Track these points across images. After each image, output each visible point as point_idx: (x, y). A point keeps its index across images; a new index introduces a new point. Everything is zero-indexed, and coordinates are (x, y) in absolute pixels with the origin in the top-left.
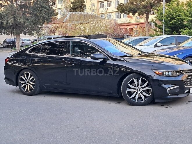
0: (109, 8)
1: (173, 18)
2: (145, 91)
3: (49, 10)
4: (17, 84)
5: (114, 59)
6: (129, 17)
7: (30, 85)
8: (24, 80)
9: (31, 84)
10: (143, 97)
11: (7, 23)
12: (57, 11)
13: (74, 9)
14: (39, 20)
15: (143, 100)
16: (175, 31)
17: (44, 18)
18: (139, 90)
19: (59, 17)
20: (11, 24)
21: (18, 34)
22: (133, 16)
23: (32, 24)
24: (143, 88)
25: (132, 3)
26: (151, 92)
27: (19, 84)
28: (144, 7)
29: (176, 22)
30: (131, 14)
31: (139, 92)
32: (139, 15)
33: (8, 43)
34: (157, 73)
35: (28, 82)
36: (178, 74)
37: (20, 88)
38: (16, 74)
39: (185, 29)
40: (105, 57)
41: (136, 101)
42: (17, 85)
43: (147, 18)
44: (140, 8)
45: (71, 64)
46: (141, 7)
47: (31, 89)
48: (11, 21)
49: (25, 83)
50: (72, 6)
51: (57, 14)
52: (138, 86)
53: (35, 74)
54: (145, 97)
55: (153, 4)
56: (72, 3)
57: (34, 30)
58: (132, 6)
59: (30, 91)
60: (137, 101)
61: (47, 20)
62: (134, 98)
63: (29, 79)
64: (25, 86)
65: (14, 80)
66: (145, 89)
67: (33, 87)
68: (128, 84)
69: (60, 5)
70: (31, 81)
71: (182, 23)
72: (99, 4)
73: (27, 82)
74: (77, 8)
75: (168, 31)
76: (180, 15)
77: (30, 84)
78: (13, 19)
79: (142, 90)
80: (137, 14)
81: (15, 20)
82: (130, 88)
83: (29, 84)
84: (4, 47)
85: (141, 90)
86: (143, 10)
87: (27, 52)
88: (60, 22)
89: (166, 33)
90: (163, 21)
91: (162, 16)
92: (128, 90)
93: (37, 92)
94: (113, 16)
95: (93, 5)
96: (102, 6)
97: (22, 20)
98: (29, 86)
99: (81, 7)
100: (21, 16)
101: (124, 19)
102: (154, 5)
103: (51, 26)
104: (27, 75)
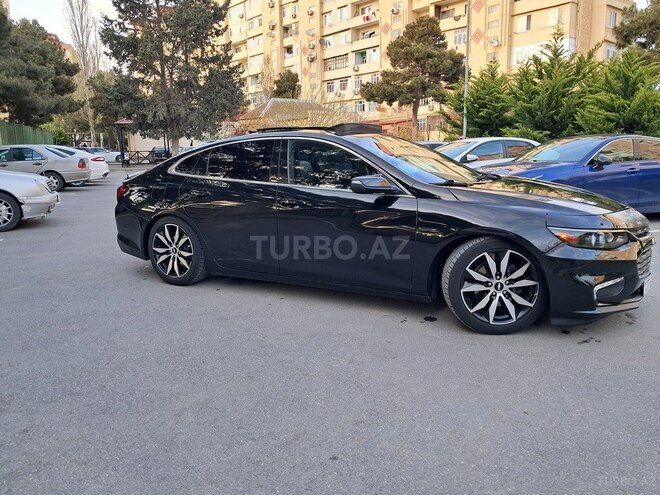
0: (342, 92)
1: (484, 106)
2: (518, 291)
3: (233, 92)
4: (146, 254)
5: (420, 194)
6: (379, 109)
7: (181, 259)
8: (163, 245)
9: (183, 257)
10: (511, 309)
11: (154, 117)
12: (249, 98)
13: (279, 93)
14: (214, 110)
15: (511, 318)
16: (487, 132)
17: (224, 107)
18: (499, 286)
19: (251, 108)
20: (161, 118)
21: (175, 139)
22: (388, 107)
23: (201, 118)
24: (512, 281)
25: (388, 83)
26: (537, 294)
27: (151, 254)
28: (411, 89)
29: (490, 114)
30: (385, 103)
31: (500, 294)
32: (401, 104)
33: (159, 154)
34: (564, 236)
35: (175, 250)
36: (620, 240)
37: (154, 264)
38: (145, 226)
39: (516, 128)
40: (393, 187)
41: (491, 319)
42: (147, 258)
43: (415, 111)
44: (402, 92)
45: (292, 205)
46: (405, 90)
47: (182, 268)
48: (162, 113)
49: (167, 253)
50: (276, 88)
51: (249, 102)
52: (496, 275)
53: (192, 231)
54: (518, 308)
55: (426, 85)
56: (276, 82)
57: (204, 130)
58: (389, 89)
59: (180, 273)
60: (494, 320)
61: (229, 111)
62: (485, 311)
63: (177, 243)
64: (166, 261)
65: (139, 243)
66: (518, 284)
67: (188, 264)
68: (467, 269)
69: (254, 86)
70: (182, 248)
71: (501, 115)
72: (326, 84)
73: (171, 249)
74: (285, 91)
75: (474, 132)
76: (498, 98)
77: (180, 255)
78: (165, 109)
79: (510, 289)
80: (396, 104)
81: (168, 111)
82: (473, 281)
83: (176, 255)
84: (151, 163)
85: (506, 288)
86: (409, 95)
87: (172, 170)
88: (255, 116)
89: (470, 135)
90: (465, 111)
91: (462, 102)
92: (469, 288)
93: (197, 278)
94: (351, 107)
95: (313, 87)
96: (330, 89)
97: (182, 111)
98: (179, 261)
99: (294, 89)
100: (179, 102)
101: (371, 113)
102: (429, 86)
103: (237, 124)
104: (172, 231)
